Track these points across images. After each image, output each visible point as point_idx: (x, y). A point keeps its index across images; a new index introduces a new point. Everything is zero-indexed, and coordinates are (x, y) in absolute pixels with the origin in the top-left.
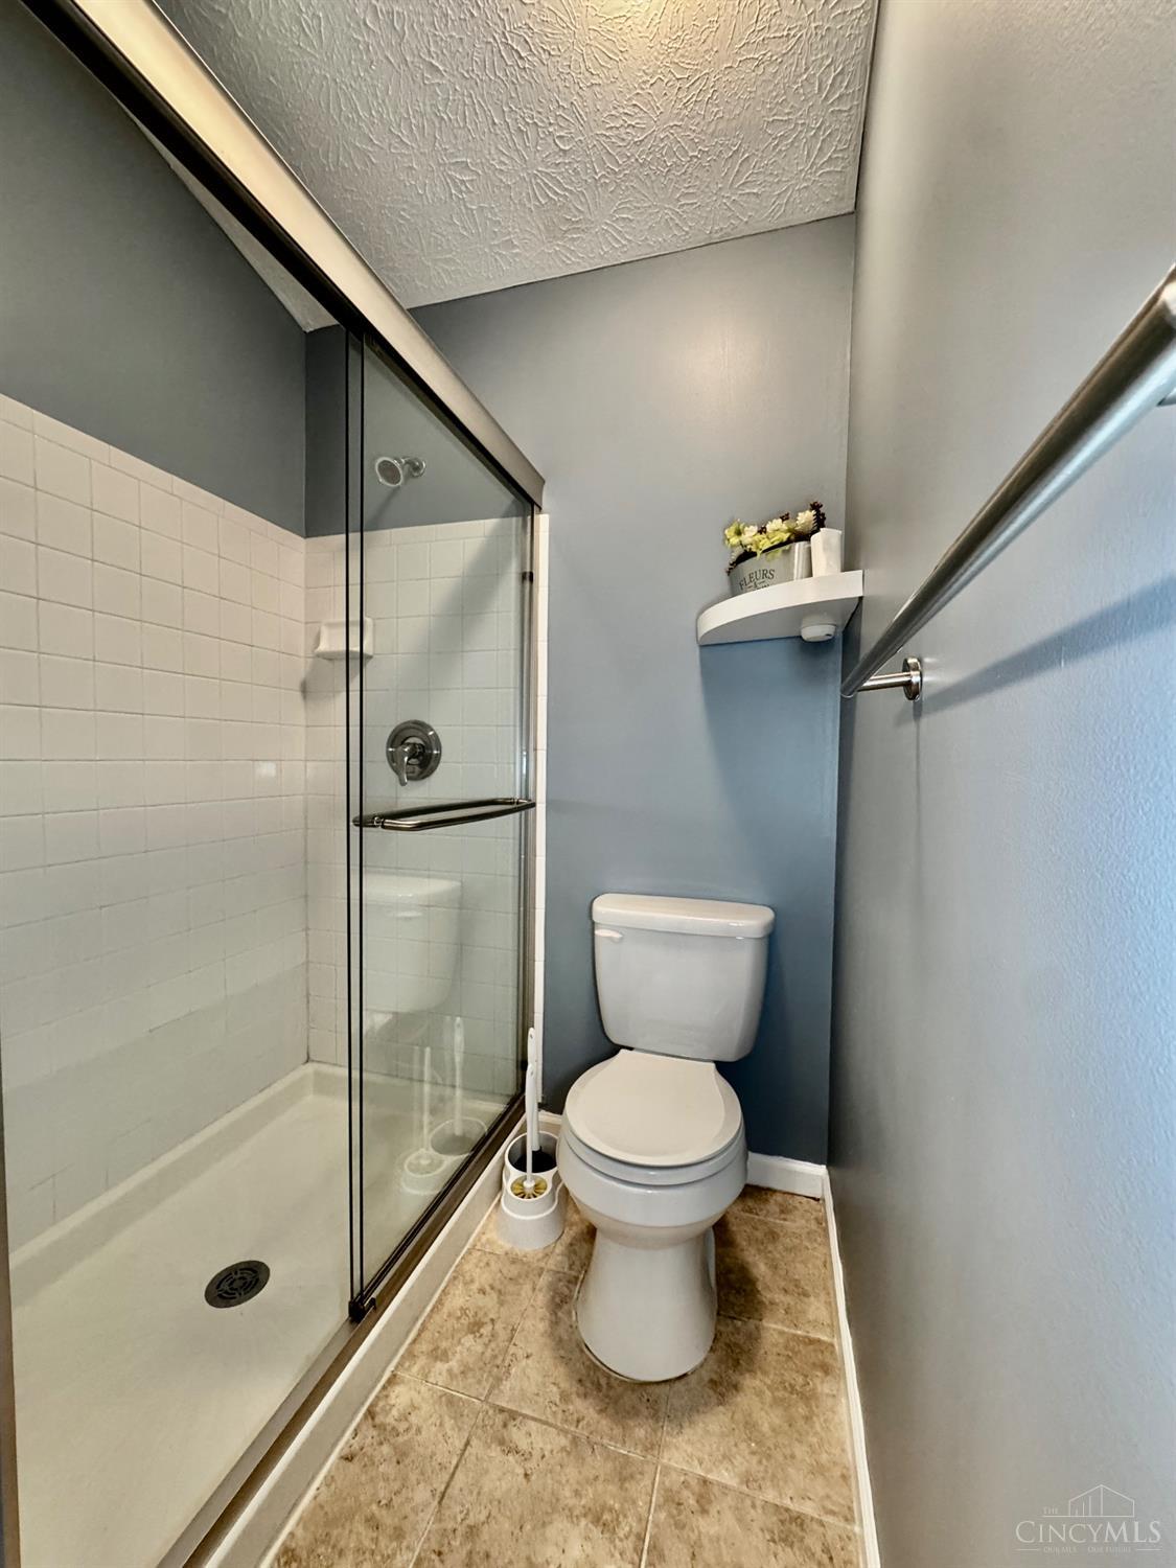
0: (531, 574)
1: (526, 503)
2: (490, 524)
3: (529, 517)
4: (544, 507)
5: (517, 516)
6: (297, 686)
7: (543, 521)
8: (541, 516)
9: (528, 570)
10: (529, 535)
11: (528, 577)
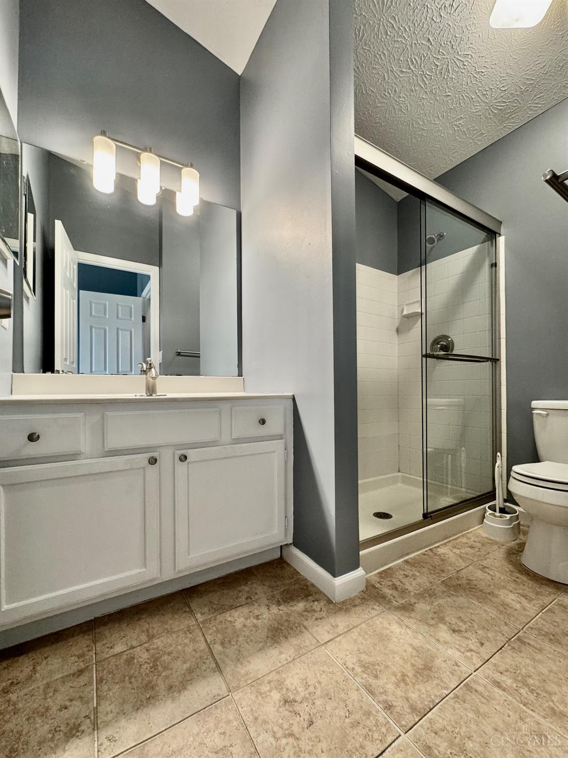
0: (496, 263)
1: (492, 234)
2: (475, 248)
3: (494, 240)
4: (502, 234)
5: (488, 241)
6: (395, 330)
7: (501, 240)
8: (500, 238)
9: (494, 262)
10: (494, 248)
11: (494, 265)
